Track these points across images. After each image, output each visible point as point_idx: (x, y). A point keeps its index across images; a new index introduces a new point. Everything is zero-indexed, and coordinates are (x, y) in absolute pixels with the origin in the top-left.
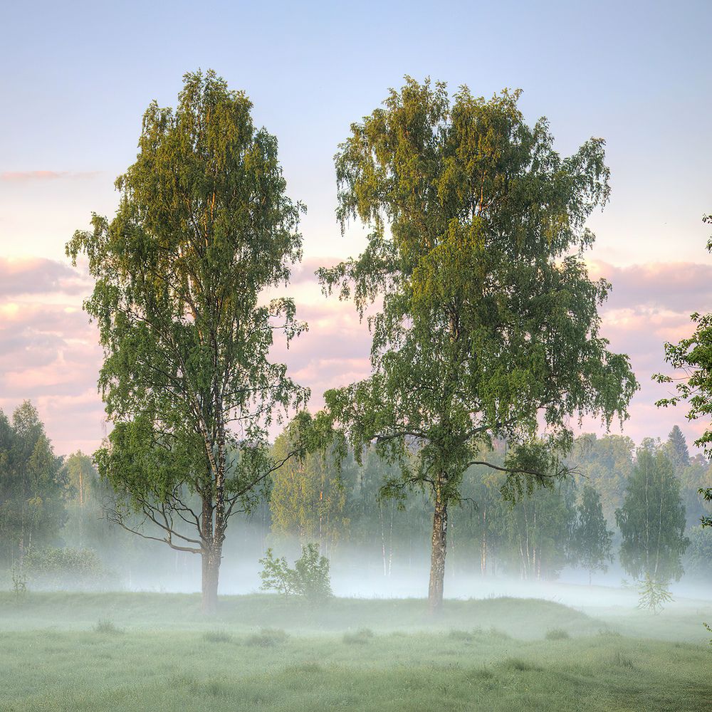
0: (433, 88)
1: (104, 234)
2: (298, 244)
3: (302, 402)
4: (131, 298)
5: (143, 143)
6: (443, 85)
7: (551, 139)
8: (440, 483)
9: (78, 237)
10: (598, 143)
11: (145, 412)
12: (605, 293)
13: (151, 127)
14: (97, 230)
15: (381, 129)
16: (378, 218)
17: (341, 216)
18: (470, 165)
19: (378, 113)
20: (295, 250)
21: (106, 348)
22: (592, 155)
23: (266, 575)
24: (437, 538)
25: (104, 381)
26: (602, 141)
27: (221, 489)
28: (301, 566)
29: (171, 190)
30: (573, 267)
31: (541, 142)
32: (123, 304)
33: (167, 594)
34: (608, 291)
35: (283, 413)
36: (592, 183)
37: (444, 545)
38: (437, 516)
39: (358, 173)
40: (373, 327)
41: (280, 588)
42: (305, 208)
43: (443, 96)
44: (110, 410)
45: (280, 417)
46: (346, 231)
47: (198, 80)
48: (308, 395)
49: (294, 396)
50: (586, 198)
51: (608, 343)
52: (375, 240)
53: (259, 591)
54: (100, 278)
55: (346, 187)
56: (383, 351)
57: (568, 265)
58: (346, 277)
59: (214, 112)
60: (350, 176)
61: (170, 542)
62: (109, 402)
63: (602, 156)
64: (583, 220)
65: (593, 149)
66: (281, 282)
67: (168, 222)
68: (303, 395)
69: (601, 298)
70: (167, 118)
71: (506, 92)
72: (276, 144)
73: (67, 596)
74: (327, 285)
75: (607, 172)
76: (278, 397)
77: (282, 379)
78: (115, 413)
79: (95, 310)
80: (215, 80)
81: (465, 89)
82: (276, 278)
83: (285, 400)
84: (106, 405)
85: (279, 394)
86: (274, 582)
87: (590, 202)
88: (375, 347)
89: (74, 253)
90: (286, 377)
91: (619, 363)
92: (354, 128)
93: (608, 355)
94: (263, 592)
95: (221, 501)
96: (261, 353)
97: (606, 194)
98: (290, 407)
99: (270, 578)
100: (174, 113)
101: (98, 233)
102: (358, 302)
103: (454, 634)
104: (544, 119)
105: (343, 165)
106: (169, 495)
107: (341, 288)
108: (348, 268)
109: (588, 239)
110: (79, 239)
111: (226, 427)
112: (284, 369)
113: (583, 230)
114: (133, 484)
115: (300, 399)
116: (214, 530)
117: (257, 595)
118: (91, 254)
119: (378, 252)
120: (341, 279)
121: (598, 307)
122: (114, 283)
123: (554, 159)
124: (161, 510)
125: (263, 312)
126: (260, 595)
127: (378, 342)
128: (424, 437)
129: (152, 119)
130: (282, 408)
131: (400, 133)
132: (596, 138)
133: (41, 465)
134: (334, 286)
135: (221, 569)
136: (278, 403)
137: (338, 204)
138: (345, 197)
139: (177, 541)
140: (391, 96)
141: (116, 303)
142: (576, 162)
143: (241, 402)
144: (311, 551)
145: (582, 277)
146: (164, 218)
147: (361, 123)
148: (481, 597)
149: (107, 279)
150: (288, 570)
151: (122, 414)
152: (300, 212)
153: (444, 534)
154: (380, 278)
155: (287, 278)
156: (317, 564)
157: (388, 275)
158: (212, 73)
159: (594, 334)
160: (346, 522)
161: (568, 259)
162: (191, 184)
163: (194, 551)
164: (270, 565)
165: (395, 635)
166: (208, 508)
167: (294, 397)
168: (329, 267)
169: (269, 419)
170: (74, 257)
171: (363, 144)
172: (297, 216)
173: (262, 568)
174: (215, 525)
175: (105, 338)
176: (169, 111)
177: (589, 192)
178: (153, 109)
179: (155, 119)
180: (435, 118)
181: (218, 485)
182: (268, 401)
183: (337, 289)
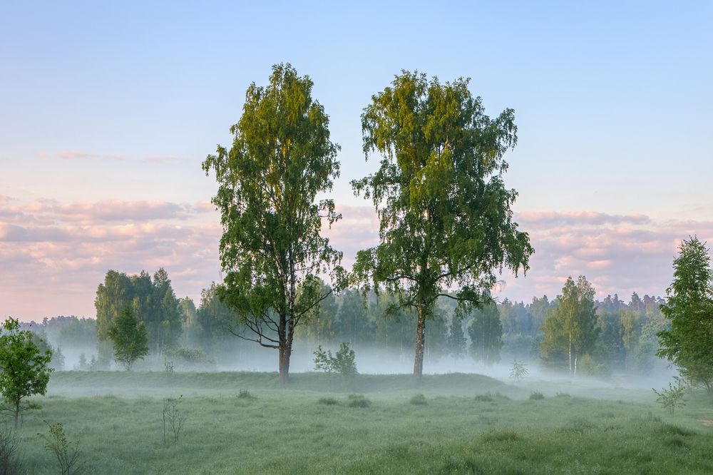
0: (418, 76)
1: (225, 158)
2: (337, 167)
3: (338, 260)
4: (240, 196)
5: (246, 107)
6: (424, 75)
7: (483, 109)
8: (421, 306)
9: (209, 159)
10: (510, 111)
11: (245, 265)
12: (514, 197)
13: (251, 97)
14: (220, 155)
15: (390, 99)
16: (389, 150)
17: (366, 149)
18: (442, 120)
19: (388, 89)
20: (335, 171)
21: (225, 226)
22: (507, 117)
23: (317, 361)
24: (419, 339)
25: (222, 246)
26: (513, 110)
27: (292, 311)
28: (339, 356)
29: (266, 132)
30: (497, 183)
31: (477, 110)
32: (235, 200)
33: (258, 373)
34: (516, 196)
35: (327, 267)
36: (507, 134)
37: (423, 342)
38: (419, 326)
39: (374, 125)
40: (381, 216)
41: (326, 368)
42: (340, 148)
43: (424, 81)
44: (224, 265)
45: (325, 269)
46: (369, 159)
47: (281, 69)
48: (341, 256)
49: (333, 256)
50: (502, 142)
51: (517, 225)
52: (385, 164)
53: (313, 371)
54: (222, 184)
55: (368, 133)
56: (387, 230)
57: (494, 181)
58: (368, 185)
59: (291, 88)
60: (370, 127)
61: (260, 342)
62: (223, 260)
63: (513, 118)
64: (501, 156)
65: (508, 114)
66: (328, 189)
67: (263, 152)
68: (338, 256)
69: (512, 200)
70: (261, 93)
71: (461, 79)
72: (323, 110)
73: (198, 374)
74: (357, 190)
75: (516, 128)
76: (323, 257)
77: (326, 247)
78: (227, 267)
79: (219, 203)
80: (291, 70)
81: (436, 78)
82: (324, 187)
83: (328, 259)
84: (222, 261)
85: (324, 255)
86: (322, 365)
87: (505, 145)
88: (381, 228)
89: (207, 168)
90: (328, 245)
91: (522, 237)
92: (374, 98)
93: (517, 232)
94: (316, 371)
95: (292, 318)
96: (316, 230)
97: (515, 140)
98: (331, 263)
99: (320, 363)
100: (264, 90)
101: (221, 157)
102: (375, 200)
103: (479, 397)
104: (479, 97)
105: (366, 121)
106: (262, 314)
107: (365, 192)
108: (369, 180)
109: (505, 166)
110: (210, 159)
111: (295, 274)
112: (327, 241)
113: (502, 161)
114: (240, 307)
115: (336, 259)
116: (287, 334)
117: (311, 373)
118: (217, 169)
119: (386, 171)
120: (365, 187)
121: (510, 205)
122: (231, 187)
123: (486, 120)
124: (255, 323)
125: (315, 207)
126: (314, 373)
127: (384, 225)
128: (413, 279)
129: (252, 92)
130: (326, 264)
131: (401, 100)
132: (509, 108)
133: (169, 303)
134: (361, 191)
135: (291, 358)
136: (323, 261)
137: (363, 143)
138: (367, 139)
139: (265, 341)
140: (396, 79)
141: (231, 199)
142: (498, 122)
143: (301, 260)
144: (345, 347)
145: (501, 188)
146: (261, 148)
147: (377, 96)
148: (443, 373)
149: (226, 185)
150: (331, 358)
151: (231, 267)
152: (337, 150)
153: (423, 336)
154: (385, 188)
155: (331, 187)
156: (348, 354)
157: (390, 186)
158: (289, 65)
159: (509, 220)
160: (332, 333)
161: (493, 177)
162: (278, 128)
163: (275, 347)
164: (320, 355)
165: (439, 398)
166: (283, 321)
167: (333, 258)
168: (358, 180)
169: (318, 270)
170: (207, 170)
171: (378, 108)
172: (335, 152)
173: (315, 357)
174: (287, 332)
175: (224, 220)
176: (262, 89)
177: (505, 140)
178: (253, 87)
179: (254, 93)
180: (420, 94)
181: (291, 307)
182: (317, 259)
183: (363, 192)
